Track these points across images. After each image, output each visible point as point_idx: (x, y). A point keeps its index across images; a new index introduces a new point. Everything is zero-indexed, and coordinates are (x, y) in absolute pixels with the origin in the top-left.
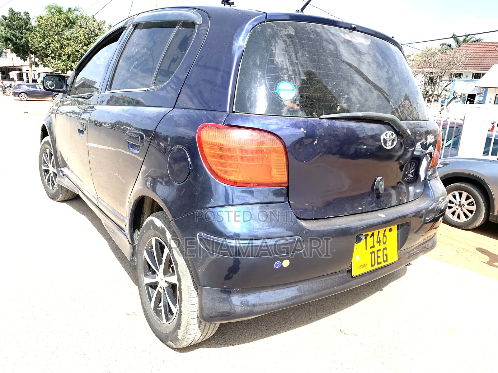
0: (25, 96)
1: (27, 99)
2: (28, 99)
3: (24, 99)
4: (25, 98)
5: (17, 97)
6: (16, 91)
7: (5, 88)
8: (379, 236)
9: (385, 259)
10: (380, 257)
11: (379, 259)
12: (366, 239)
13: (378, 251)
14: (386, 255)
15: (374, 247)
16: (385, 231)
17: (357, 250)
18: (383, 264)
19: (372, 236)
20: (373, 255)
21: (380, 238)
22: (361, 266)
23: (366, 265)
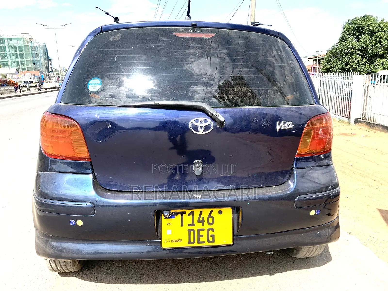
8: (202, 216)
9: (211, 239)
10: (202, 236)
11: (201, 238)
12: (182, 215)
13: (199, 230)
14: (213, 236)
15: (194, 225)
16: (212, 212)
17: (169, 225)
18: (207, 244)
19: (191, 215)
20: (192, 233)
21: (203, 218)
22: (173, 240)
23: (180, 241)
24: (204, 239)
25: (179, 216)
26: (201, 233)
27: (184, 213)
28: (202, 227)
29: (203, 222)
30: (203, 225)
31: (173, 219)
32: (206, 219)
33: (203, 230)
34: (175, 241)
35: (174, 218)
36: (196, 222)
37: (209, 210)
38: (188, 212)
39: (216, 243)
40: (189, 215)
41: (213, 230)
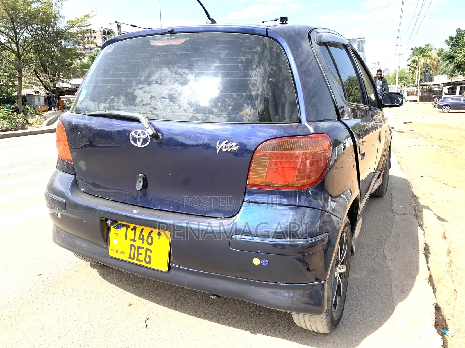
0: (448, 108)
1: (449, 111)
2: (451, 111)
3: (446, 111)
4: (448, 110)
5: (440, 109)
6: (440, 103)
7: (436, 102)
8: (143, 234)
9: (148, 260)
10: (141, 254)
11: (139, 256)
12: (127, 229)
13: (139, 247)
14: (150, 257)
15: (135, 241)
16: (151, 231)
17: (116, 235)
18: (144, 264)
19: (134, 230)
20: (133, 248)
21: (143, 235)
22: (118, 251)
23: (123, 253)
24: (142, 258)
25: (124, 228)
26: (141, 251)
27: (129, 226)
28: (141, 245)
29: (143, 240)
30: (143, 243)
31: (119, 230)
32: (145, 238)
33: (142, 248)
34: (119, 252)
35: (121, 229)
36: (137, 238)
37: (150, 229)
38: (132, 226)
39: (151, 266)
40: (132, 229)
41: (151, 251)
